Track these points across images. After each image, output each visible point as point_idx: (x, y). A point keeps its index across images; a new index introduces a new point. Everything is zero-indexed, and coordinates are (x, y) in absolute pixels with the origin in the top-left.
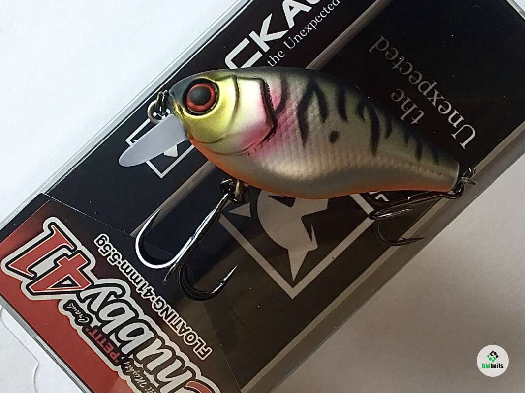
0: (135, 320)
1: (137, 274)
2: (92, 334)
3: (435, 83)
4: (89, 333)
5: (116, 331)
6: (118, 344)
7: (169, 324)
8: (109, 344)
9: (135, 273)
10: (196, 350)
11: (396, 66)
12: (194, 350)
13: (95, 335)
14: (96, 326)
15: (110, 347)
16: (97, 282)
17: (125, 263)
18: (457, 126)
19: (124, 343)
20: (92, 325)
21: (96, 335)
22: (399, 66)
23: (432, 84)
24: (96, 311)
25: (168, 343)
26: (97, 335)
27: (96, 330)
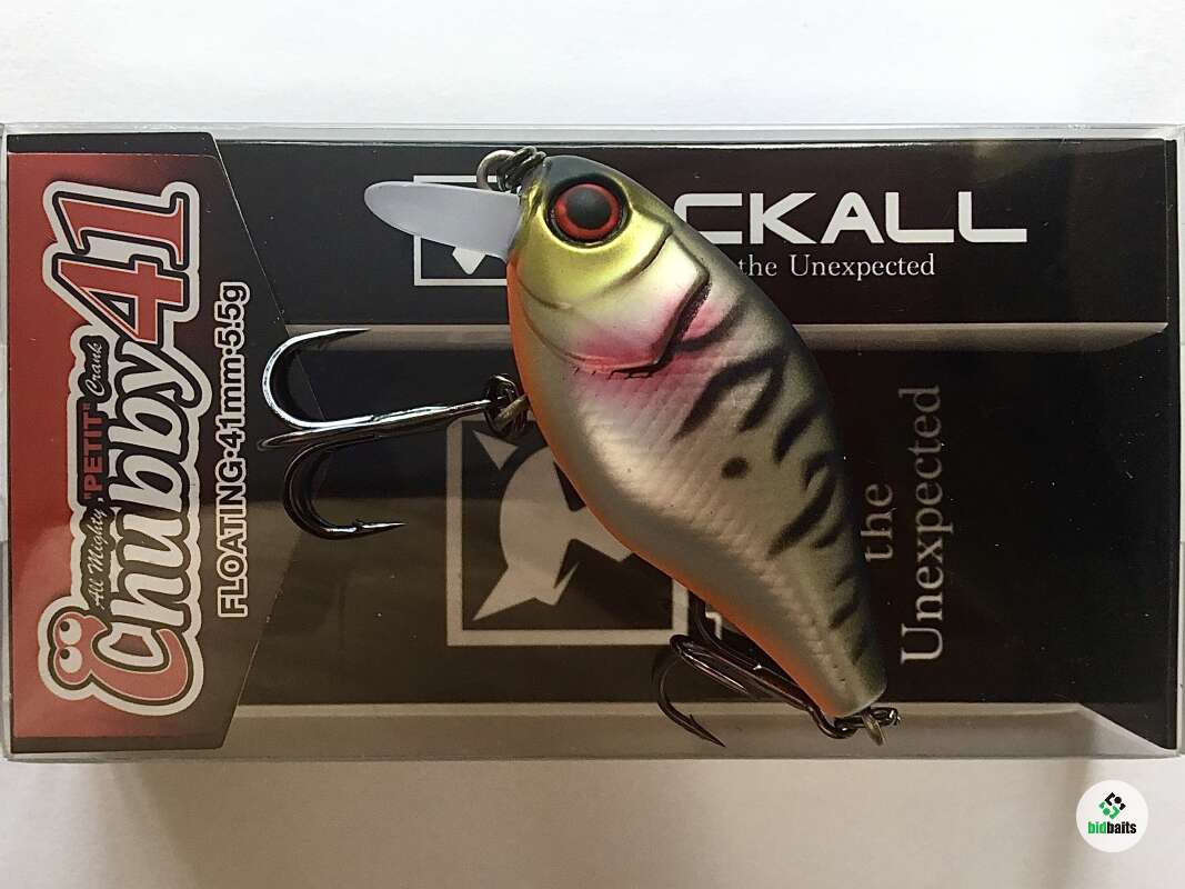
0: (173, 460)
1: (241, 394)
2: (87, 421)
3: (949, 529)
4: (86, 414)
5: (130, 450)
6: (113, 473)
7: (218, 515)
8: (100, 459)
9: (238, 389)
10: (223, 592)
11: (917, 450)
12: (220, 589)
13: (90, 425)
14: (104, 414)
15: (96, 464)
16: (169, 348)
17: (238, 361)
18: (922, 619)
19: (123, 479)
20: (101, 407)
21: (92, 427)
22: (921, 455)
23: (944, 524)
24: (127, 391)
25: (191, 541)
26: (95, 429)
27: (99, 421)
